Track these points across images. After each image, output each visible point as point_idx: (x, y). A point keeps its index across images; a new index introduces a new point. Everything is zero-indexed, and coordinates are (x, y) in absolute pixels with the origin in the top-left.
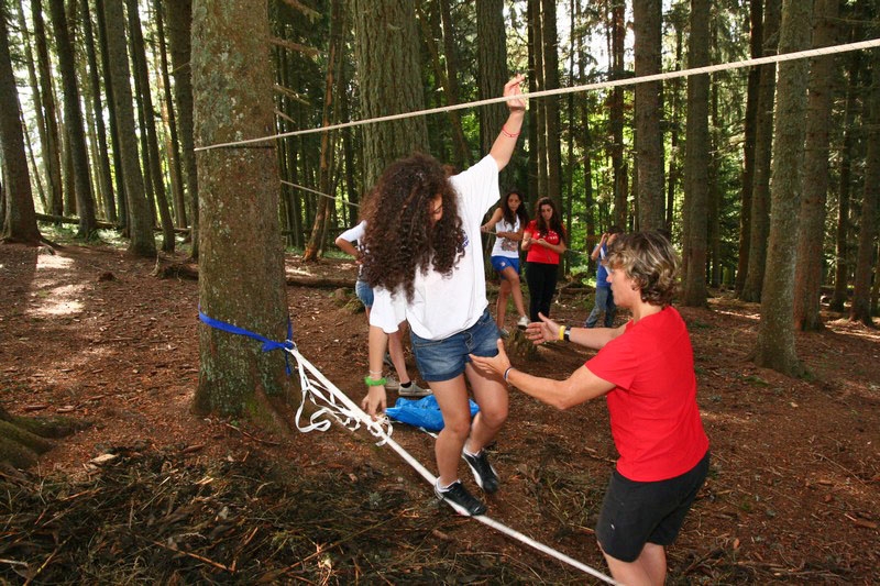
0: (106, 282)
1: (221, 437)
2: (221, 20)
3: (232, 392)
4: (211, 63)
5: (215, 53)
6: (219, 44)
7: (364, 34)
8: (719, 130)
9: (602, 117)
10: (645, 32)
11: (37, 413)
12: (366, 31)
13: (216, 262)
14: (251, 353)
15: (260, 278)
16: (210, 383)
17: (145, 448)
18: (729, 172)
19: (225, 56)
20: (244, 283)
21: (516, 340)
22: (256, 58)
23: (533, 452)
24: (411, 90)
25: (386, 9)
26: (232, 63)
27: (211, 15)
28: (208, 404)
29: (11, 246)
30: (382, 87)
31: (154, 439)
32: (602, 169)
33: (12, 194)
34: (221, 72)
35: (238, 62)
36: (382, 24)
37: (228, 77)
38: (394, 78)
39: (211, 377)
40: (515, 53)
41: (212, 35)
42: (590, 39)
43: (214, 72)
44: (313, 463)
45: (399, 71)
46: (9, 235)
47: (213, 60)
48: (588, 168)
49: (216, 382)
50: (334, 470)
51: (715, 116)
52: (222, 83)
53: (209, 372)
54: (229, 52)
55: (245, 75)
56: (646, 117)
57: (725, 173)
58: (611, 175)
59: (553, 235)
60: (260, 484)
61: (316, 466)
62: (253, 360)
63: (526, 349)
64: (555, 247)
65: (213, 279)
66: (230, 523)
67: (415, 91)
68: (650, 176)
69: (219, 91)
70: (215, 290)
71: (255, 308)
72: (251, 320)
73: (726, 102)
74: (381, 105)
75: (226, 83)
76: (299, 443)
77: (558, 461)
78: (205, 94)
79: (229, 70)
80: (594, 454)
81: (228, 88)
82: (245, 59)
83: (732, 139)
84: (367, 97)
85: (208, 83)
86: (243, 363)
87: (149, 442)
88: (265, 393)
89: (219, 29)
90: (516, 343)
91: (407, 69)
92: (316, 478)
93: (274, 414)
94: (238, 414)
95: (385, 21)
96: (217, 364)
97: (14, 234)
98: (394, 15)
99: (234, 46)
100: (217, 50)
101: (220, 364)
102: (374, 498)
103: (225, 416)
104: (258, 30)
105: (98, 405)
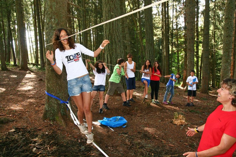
0: (40, 81)
1: (47, 126)
2: (52, 10)
3: (52, 114)
4: (49, 22)
5: (50, 19)
6: (51, 17)
7: (105, 15)
8: (216, 44)
9: (183, 40)
10: (190, 15)
11: (2, 116)
12: (106, 14)
13: (49, 77)
14: (58, 103)
15: (61, 82)
16: (47, 111)
17: (26, 128)
18: (219, 55)
19: (53, 20)
20: (57, 83)
21: (144, 102)
22: (62, 20)
23: (139, 136)
24: (118, 31)
25: (111, 9)
26: (55, 22)
27: (50, 9)
28: (46, 116)
29: (20, 71)
30: (110, 30)
31: (29, 126)
32: (182, 54)
33: (22, 58)
34: (52, 24)
35: (56, 22)
36: (110, 12)
37: (54, 26)
38: (113, 27)
39: (47, 109)
40: (158, 23)
41: (49, 14)
42: (179, 19)
43: (50, 24)
44: (70, 136)
45: (114, 25)
46: (20, 68)
47: (50, 21)
48: (178, 54)
49: (48, 110)
50: (75, 138)
51: (214, 39)
52: (52, 27)
53: (47, 108)
54: (54, 19)
55: (58, 25)
56: (190, 39)
57: (217, 55)
58: (184, 56)
59: (158, 72)
60: (52, 141)
61: (70, 137)
62: (59, 105)
63: (147, 104)
64: (159, 75)
65: (48, 82)
66: (35, 153)
67: (119, 31)
68: (191, 56)
69: (51, 29)
70: (49, 85)
71: (60, 90)
72: (58, 94)
73: (218, 36)
74: (109, 35)
75: (53, 27)
76: (68, 129)
77: (146, 139)
78: (48, 30)
79: (54, 24)
80: (157, 138)
81: (53, 29)
82: (59, 21)
83: (220, 46)
84: (106, 33)
85: (49, 27)
86: (56, 105)
87: (27, 127)
88: (61, 115)
89: (52, 12)
90: (144, 103)
91: (117, 25)
92: (69, 140)
93: (63, 121)
94: (54, 120)
95: (111, 12)
96: (49, 105)
97: (21, 68)
98: (113, 10)
99: (55, 17)
100: (51, 18)
101: (50, 105)
102: (83, 148)
103: (50, 120)
104: (63, 13)
105: (19, 115)
